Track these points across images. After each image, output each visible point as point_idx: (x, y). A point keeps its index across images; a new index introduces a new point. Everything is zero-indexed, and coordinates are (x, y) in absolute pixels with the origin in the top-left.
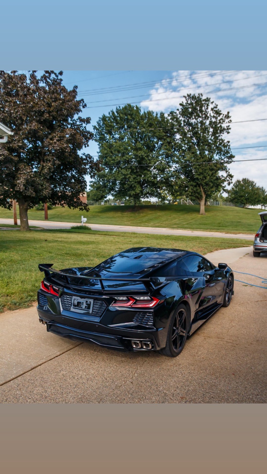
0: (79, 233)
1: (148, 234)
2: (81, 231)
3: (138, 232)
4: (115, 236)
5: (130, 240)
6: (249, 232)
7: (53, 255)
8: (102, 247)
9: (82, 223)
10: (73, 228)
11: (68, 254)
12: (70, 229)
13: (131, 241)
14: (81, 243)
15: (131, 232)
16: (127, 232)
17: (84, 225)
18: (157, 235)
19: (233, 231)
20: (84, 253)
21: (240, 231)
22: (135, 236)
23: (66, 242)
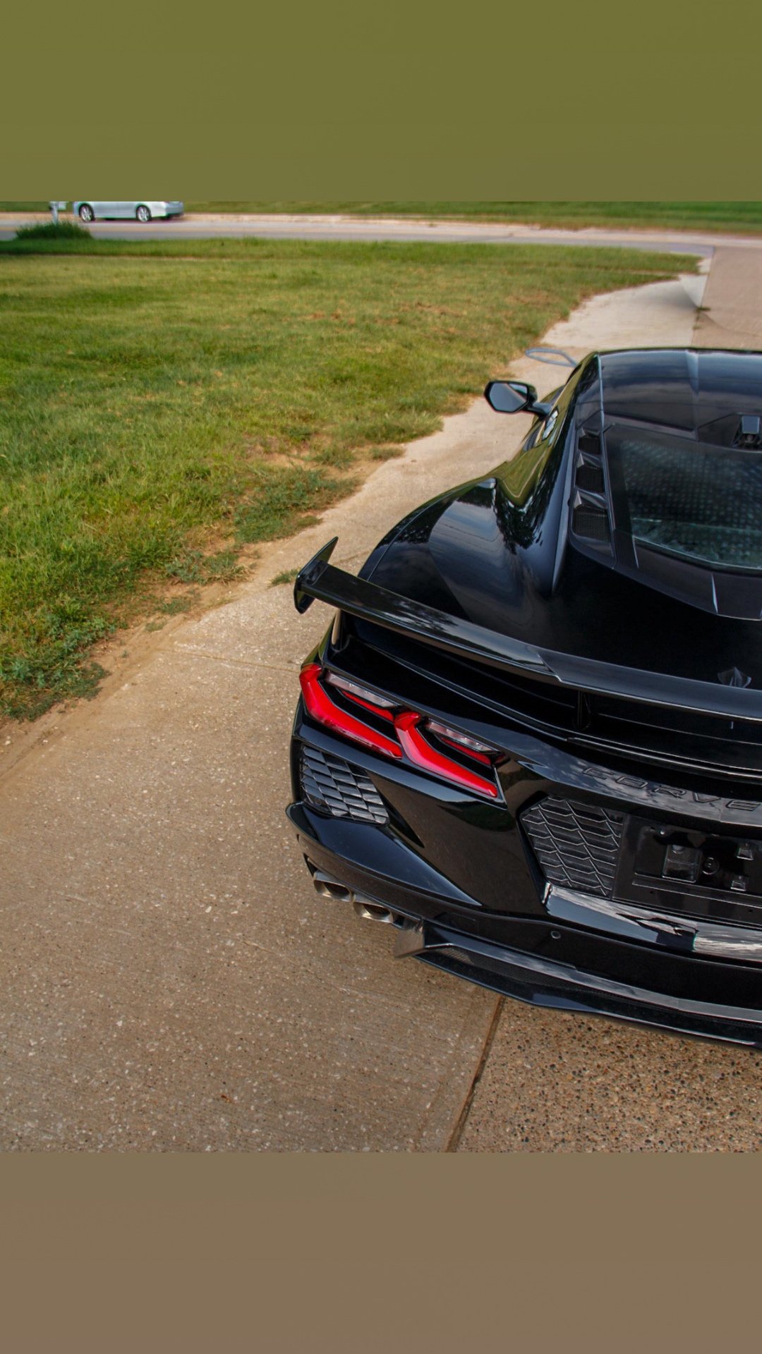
0: (55, 253)
1: (306, 244)
2: (58, 244)
3: (268, 237)
4: (194, 255)
5: (267, 271)
6: (616, 220)
7: (34, 369)
8: (191, 309)
9: (55, 212)
10: (25, 235)
11: (93, 357)
12: (14, 241)
13: (274, 277)
14: (98, 298)
15: (240, 237)
16: (228, 240)
17: (62, 218)
18: (338, 244)
19: (563, 220)
20: (148, 345)
21: (589, 219)
22: (265, 252)
23: (44, 302)
